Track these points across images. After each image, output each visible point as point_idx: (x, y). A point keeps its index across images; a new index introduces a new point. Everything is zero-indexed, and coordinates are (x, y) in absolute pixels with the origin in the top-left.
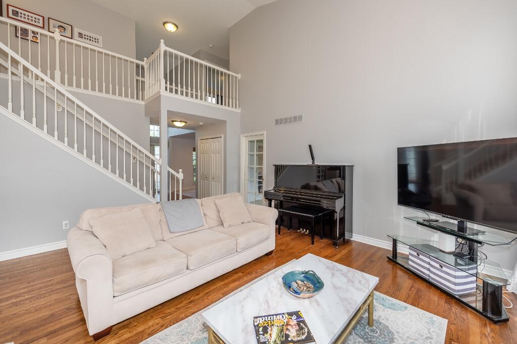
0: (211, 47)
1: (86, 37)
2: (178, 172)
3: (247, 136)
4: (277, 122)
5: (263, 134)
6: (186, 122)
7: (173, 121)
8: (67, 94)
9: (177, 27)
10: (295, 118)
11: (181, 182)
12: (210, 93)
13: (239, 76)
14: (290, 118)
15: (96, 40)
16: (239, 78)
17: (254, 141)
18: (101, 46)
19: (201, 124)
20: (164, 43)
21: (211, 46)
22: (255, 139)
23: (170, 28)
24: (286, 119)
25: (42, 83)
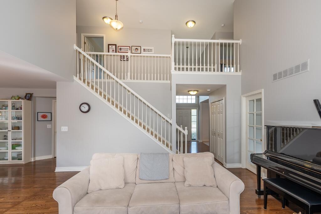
0: (223, 27)
1: (147, 50)
2: (184, 129)
3: (248, 96)
4: (275, 77)
5: (261, 93)
6: (198, 91)
7: (189, 91)
8: (124, 85)
9: (194, 22)
10: (297, 68)
11: (186, 136)
12: (229, 64)
13: (240, 42)
14: (291, 70)
15: (151, 50)
16: (240, 44)
17: (254, 100)
18: (153, 53)
19: (209, 90)
20: (175, 37)
21: (223, 25)
22: (255, 98)
23: (191, 25)
24: (285, 72)
25: (113, 81)
